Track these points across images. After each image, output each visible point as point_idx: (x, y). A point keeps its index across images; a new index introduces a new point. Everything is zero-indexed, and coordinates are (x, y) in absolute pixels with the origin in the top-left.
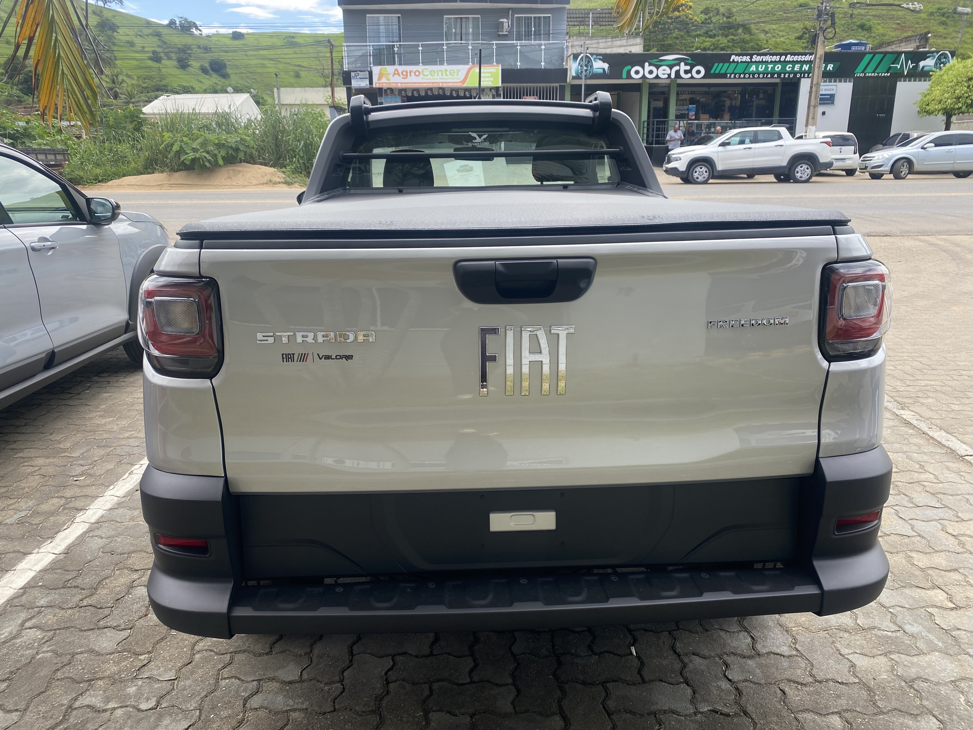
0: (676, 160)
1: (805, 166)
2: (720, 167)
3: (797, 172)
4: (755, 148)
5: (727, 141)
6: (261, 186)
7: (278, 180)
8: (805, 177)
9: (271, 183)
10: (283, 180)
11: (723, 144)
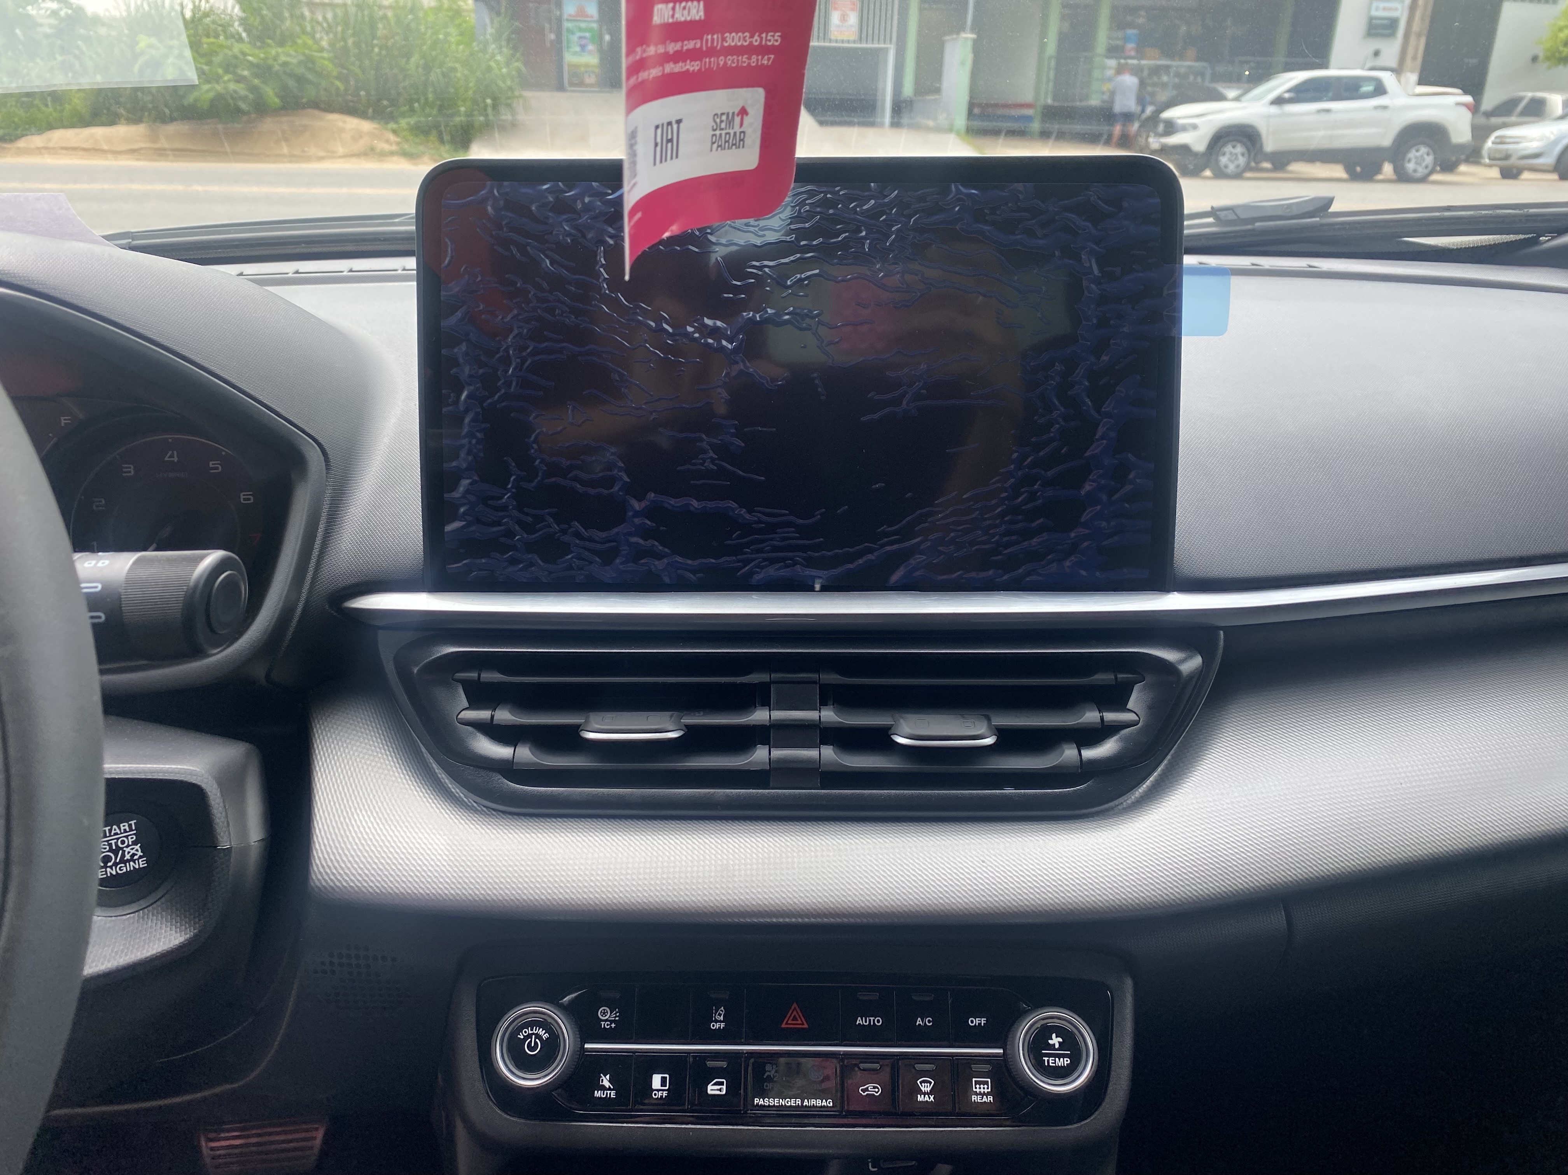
0: (1184, 128)
1: (1423, 150)
2: (1269, 145)
3: (1409, 161)
4: (1337, 112)
5: (1287, 95)
6: (354, 160)
7: (386, 147)
8: (1421, 171)
9: (370, 153)
10: (394, 148)
11: (1279, 101)
